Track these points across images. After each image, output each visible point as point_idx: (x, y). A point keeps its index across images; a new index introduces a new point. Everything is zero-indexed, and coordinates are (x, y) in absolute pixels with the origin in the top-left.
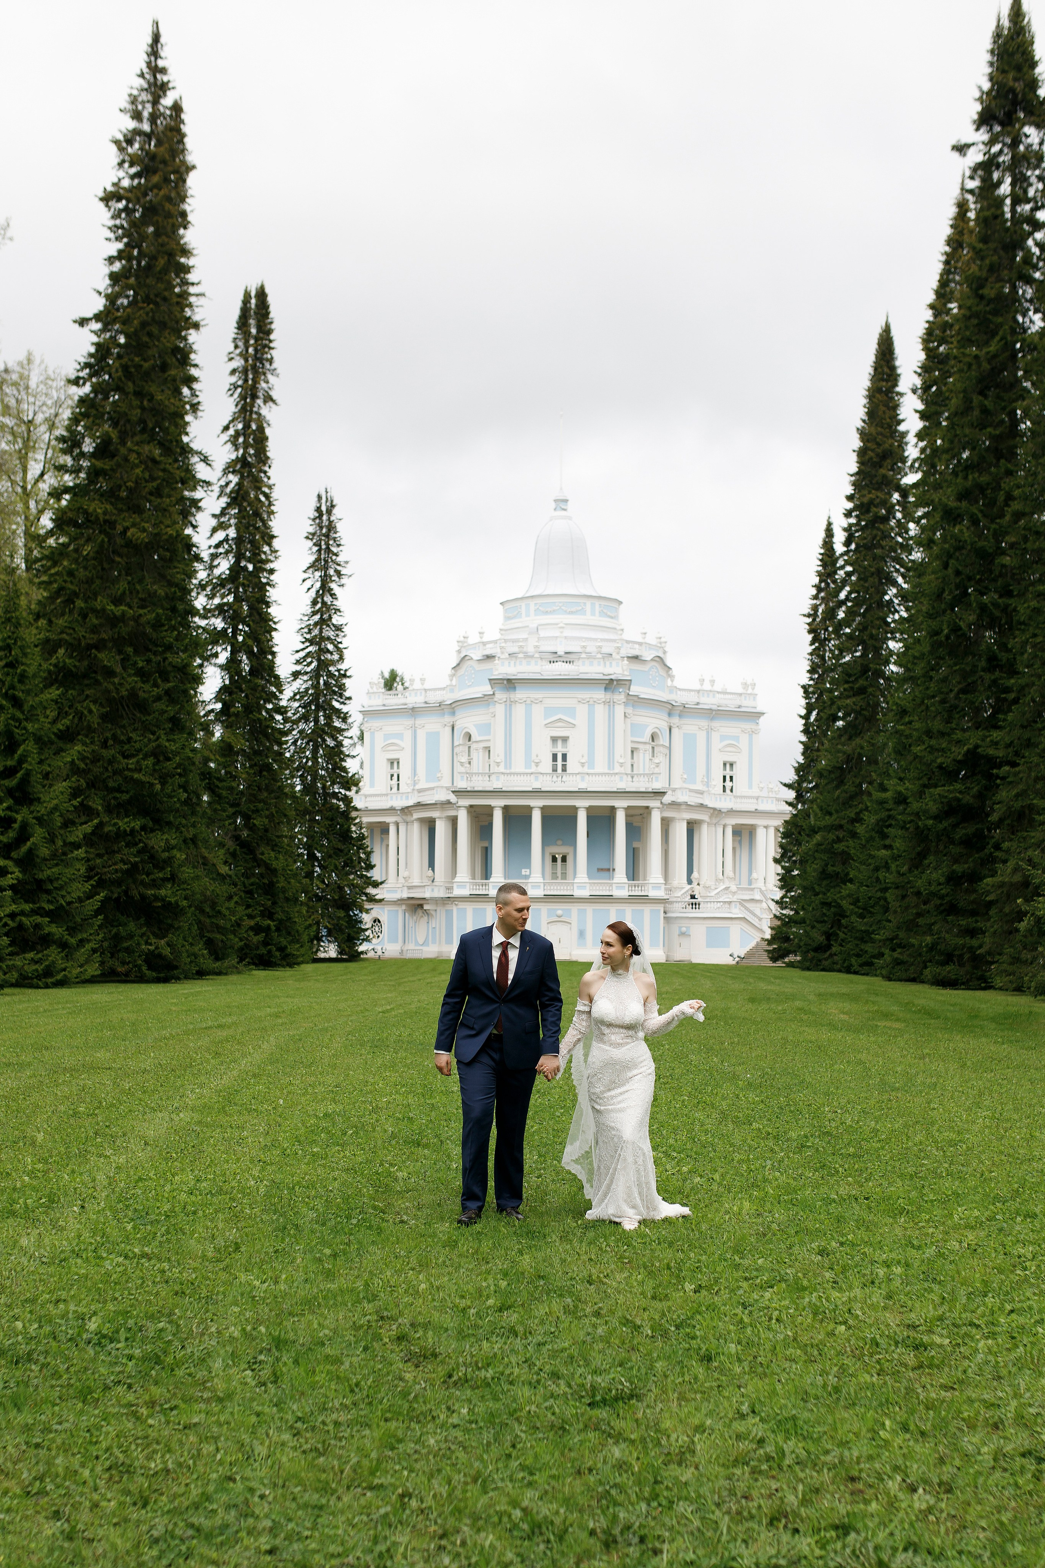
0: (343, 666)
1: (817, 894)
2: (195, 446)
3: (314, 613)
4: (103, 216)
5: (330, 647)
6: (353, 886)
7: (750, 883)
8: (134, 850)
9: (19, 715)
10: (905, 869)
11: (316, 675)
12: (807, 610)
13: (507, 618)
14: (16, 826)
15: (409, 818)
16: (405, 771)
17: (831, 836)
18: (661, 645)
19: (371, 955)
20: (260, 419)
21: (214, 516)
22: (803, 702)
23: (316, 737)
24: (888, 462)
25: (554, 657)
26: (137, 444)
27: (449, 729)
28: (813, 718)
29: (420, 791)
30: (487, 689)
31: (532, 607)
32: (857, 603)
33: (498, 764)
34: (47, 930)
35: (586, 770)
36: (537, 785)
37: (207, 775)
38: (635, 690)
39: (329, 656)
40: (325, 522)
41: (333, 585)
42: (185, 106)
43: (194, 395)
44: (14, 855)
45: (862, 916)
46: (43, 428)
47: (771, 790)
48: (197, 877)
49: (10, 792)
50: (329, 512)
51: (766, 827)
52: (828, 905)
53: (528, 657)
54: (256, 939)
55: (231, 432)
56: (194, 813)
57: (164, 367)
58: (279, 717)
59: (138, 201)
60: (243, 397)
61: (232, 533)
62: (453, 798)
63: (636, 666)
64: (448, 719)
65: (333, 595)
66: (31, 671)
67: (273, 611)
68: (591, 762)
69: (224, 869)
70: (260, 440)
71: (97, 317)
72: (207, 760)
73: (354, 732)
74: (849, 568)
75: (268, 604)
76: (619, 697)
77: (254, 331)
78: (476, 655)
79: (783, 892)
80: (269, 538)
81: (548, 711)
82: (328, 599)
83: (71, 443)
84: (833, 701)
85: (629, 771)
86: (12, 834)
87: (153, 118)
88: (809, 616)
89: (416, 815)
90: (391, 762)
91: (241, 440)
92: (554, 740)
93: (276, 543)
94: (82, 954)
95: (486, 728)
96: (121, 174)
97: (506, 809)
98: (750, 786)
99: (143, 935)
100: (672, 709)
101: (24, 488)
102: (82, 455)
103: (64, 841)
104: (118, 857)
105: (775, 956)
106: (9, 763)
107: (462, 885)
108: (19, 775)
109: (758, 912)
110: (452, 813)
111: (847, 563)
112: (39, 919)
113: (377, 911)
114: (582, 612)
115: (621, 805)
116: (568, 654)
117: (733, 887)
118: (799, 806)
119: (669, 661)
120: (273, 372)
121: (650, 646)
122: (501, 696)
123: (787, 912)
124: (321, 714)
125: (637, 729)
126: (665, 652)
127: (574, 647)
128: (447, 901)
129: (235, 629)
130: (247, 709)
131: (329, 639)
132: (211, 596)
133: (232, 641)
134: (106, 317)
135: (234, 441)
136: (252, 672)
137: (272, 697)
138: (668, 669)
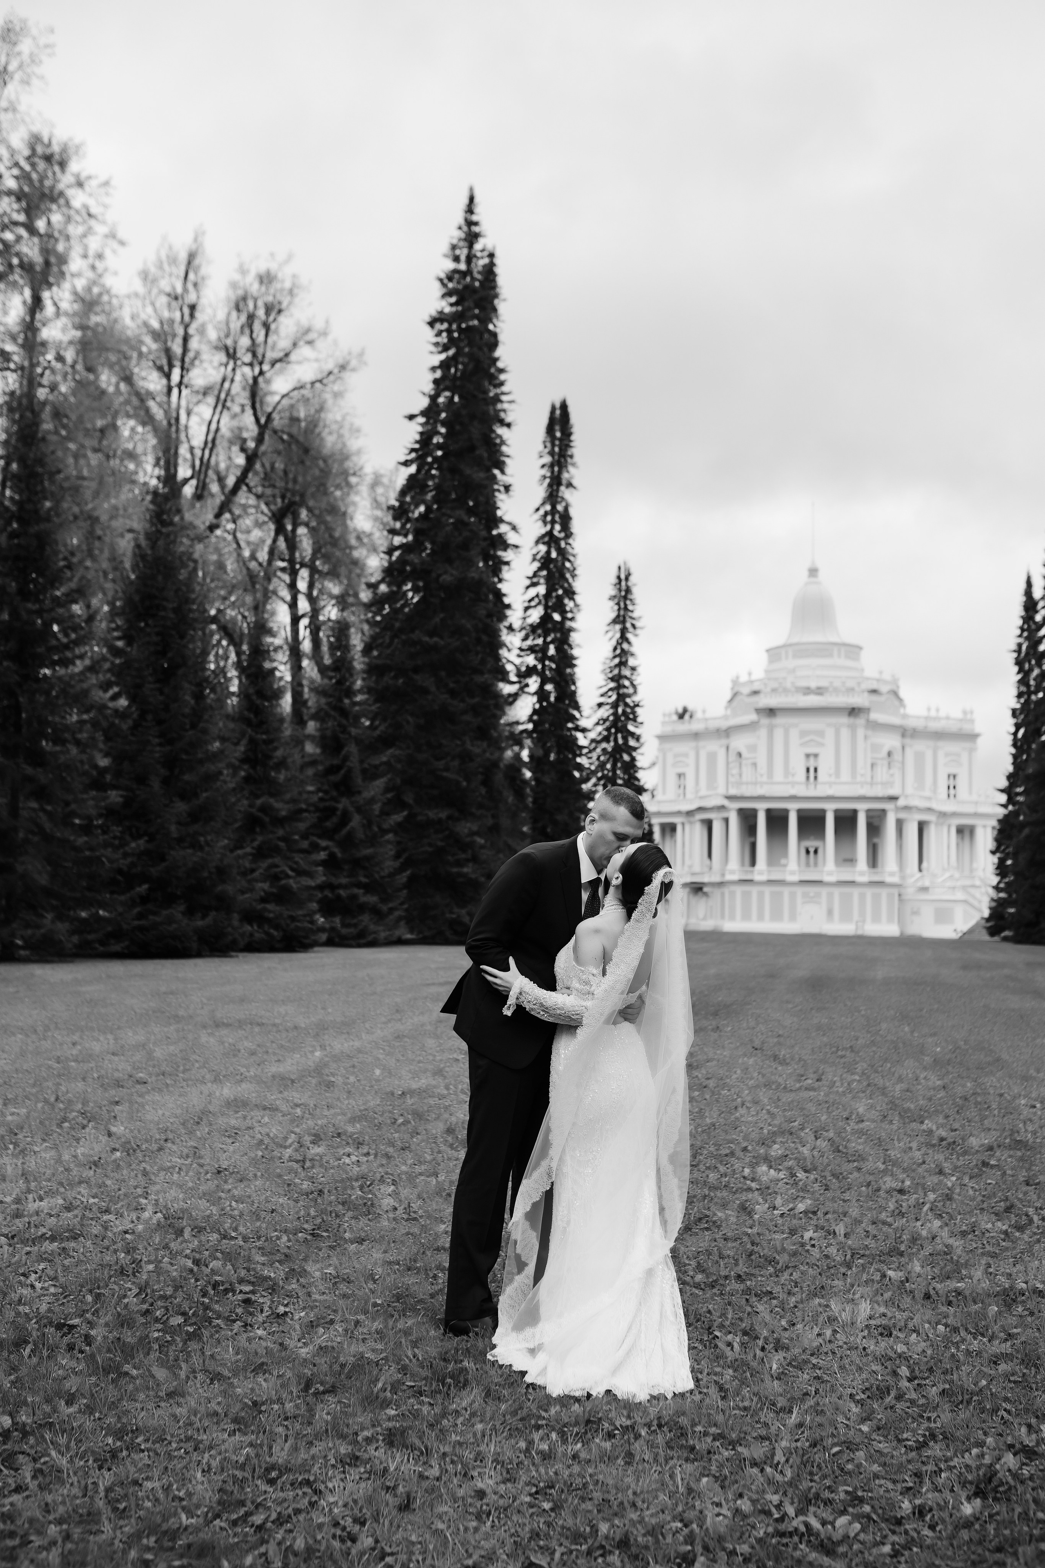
0: (636, 699)
1: (1026, 880)
2: (506, 518)
3: (615, 657)
4: (429, 335)
5: (627, 683)
7: (971, 871)
11: (615, 705)
12: (1014, 647)
13: (771, 662)
15: (692, 819)
16: (690, 782)
17: (1035, 831)
18: (895, 681)
20: (565, 503)
21: (528, 576)
22: (1012, 721)
23: (615, 755)
25: (807, 691)
27: (724, 750)
28: (1020, 735)
29: (701, 798)
30: (754, 716)
31: (791, 653)
33: (762, 775)
35: (833, 779)
36: (792, 792)
38: (874, 716)
39: (625, 691)
40: (624, 587)
41: (630, 636)
42: (497, 253)
43: (506, 479)
44: (336, 837)
47: (987, 795)
50: (627, 579)
51: (984, 826)
52: (1034, 887)
53: (786, 691)
55: (542, 512)
58: (579, 736)
59: (455, 324)
60: (550, 485)
61: (542, 590)
62: (726, 802)
63: (875, 698)
64: (724, 742)
65: (630, 644)
67: (575, 652)
68: (837, 773)
70: (566, 519)
71: (422, 413)
73: (646, 750)
75: (571, 647)
76: (860, 721)
77: (559, 434)
78: (745, 691)
79: (998, 879)
80: (571, 594)
81: (803, 734)
82: (625, 646)
83: (401, 511)
84: (1035, 719)
85: (869, 779)
87: (470, 261)
88: (1015, 651)
89: (698, 817)
90: (679, 776)
91: (549, 518)
92: (808, 756)
93: (577, 598)
95: (753, 748)
96: (444, 303)
97: (769, 812)
98: (970, 792)
100: (905, 733)
105: (993, 931)
107: (734, 872)
109: (978, 895)
110: (726, 815)
114: (829, 655)
115: (862, 808)
116: (819, 688)
117: (957, 875)
118: (1010, 808)
119: (902, 694)
120: (574, 465)
121: (885, 682)
122: (765, 721)
123: (1002, 895)
124: (619, 736)
125: (875, 748)
126: (898, 687)
127: (823, 683)
128: (721, 884)
129: (544, 665)
130: (552, 727)
131: (626, 677)
132: (524, 639)
133: (541, 674)
134: (430, 412)
135: (543, 518)
136: (557, 699)
137: (574, 719)
138: (900, 699)
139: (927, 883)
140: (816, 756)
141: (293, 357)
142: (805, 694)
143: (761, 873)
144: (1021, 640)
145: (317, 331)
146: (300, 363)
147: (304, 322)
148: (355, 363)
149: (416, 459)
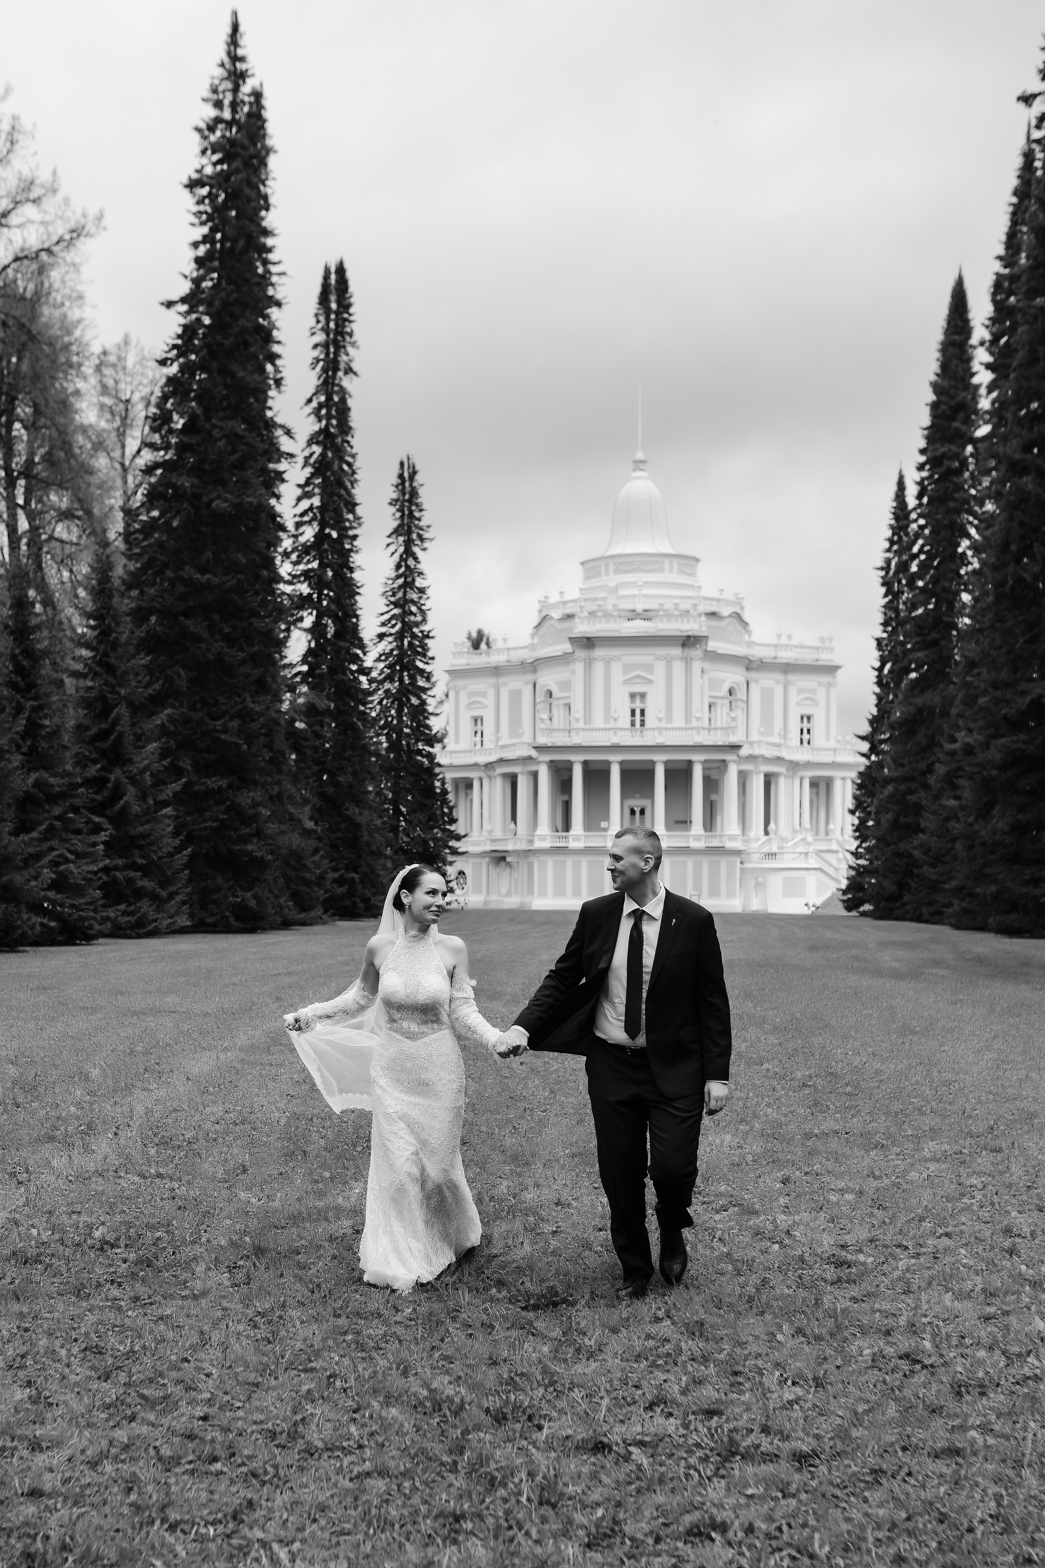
0: (426, 628)
1: (889, 845)
2: (279, 420)
3: (398, 577)
4: (187, 202)
5: (414, 609)
6: (436, 839)
7: (827, 834)
8: (222, 808)
10: (971, 819)
11: (400, 636)
12: (881, 563)
13: (587, 578)
14: (110, 785)
15: (492, 774)
16: (488, 727)
17: (902, 787)
18: (739, 602)
19: (454, 906)
20: (343, 392)
21: (299, 486)
22: (877, 654)
23: (401, 698)
24: (961, 415)
25: (633, 615)
26: (222, 419)
27: (530, 687)
28: (886, 671)
29: (503, 747)
30: (567, 647)
31: (611, 567)
32: (931, 556)
33: (577, 720)
34: (140, 883)
35: (663, 724)
36: (615, 740)
37: (293, 733)
38: (712, 645)
39: (412, 618)
40: (408, 489)
41: (416, 549)
42: (266, 93)
43: (277, 370)
44: (108, 812)
45: (934, 866)
46: (141, 406)
47: (848, 742)
48: (283, 833)
49: (104, 754)
50: (412, 477)
51: (843, 779)
52: (899, 855)
53: (607, 615)
54: (340, 890)
55: (314, 404)
56: (280, 771)
57: (246, 345)
58: (363, 679)
59: (220, 187)
60: (325, 370)
61: (316, 501)
62: (534, 753)
63: (714, 623)
64: (530, 677)
65: (416, 559)
66: (124, 638)
67: (357, 576)
68: (669, 717)
69: (310, 825)
70: (343, 411)
71: (183, 300)
72: (293, 721)
73: (438, 691)
74: (922, 522)
75: (352, 570)
76: (696, 653)
77: (334, 306)
78: (556, 614)
79: (857, 843)
80: (352, 506)
81: (627, 668)
82: (411, 562)
83: (160, 422)
84: (903, 653)
85: (706, 724)
86: (105, 793)
87: (234, 106)
88: (882, 569)
89: (500, 770)
90: (476, 720)
91: (324, 412)
92: (633, 696)
93: (359, 510)
94: (171, 906)
95: (566, 686)
96: (204, 161)
97: (585, 764)
98: (828, 737)
99: (230, 888)
100: (750, 665)
101: (122, 465)
102: (171, 431)
103: (154, 799)
104: (208, 814)
105: (850, 905)
106: (103, 726)
107: (543, 838)
108: (112, 737)
109: (834, 862)
110: (533, 768)
111: (920, 516)
112: (132, 874)
113: (460, 863)
114: (661, 570)
115: (698, 759)
116: (646, 611)
117: (810, 838)
118: (873, 758)
119: (747, 617)
120: (353, 344)
121: (727, 602)
122: (581, 654)
123: (862, 862)
124: (405, 674)
125: (714, 684)
126: (742, 608)
127: (652, 605)
128: (529, 853)
129: (320, 594)
130: (332, 671)
131: (413, 602)
132: (295, 563)
133: (317, 606)
134: (192, 300)
135: (317, 412)
136: (336, 635)
137: (356, 659)
138: (745, 624)
139: (775, 849)
140: (643, 696)
141: (14, 219)
142: (629, 620)
143: (577, 838)
144: (889, 555)
145: (43, 186)
146: (20, 226)
147: (26, 173)
148: (90, 227)
149: (178, 356)
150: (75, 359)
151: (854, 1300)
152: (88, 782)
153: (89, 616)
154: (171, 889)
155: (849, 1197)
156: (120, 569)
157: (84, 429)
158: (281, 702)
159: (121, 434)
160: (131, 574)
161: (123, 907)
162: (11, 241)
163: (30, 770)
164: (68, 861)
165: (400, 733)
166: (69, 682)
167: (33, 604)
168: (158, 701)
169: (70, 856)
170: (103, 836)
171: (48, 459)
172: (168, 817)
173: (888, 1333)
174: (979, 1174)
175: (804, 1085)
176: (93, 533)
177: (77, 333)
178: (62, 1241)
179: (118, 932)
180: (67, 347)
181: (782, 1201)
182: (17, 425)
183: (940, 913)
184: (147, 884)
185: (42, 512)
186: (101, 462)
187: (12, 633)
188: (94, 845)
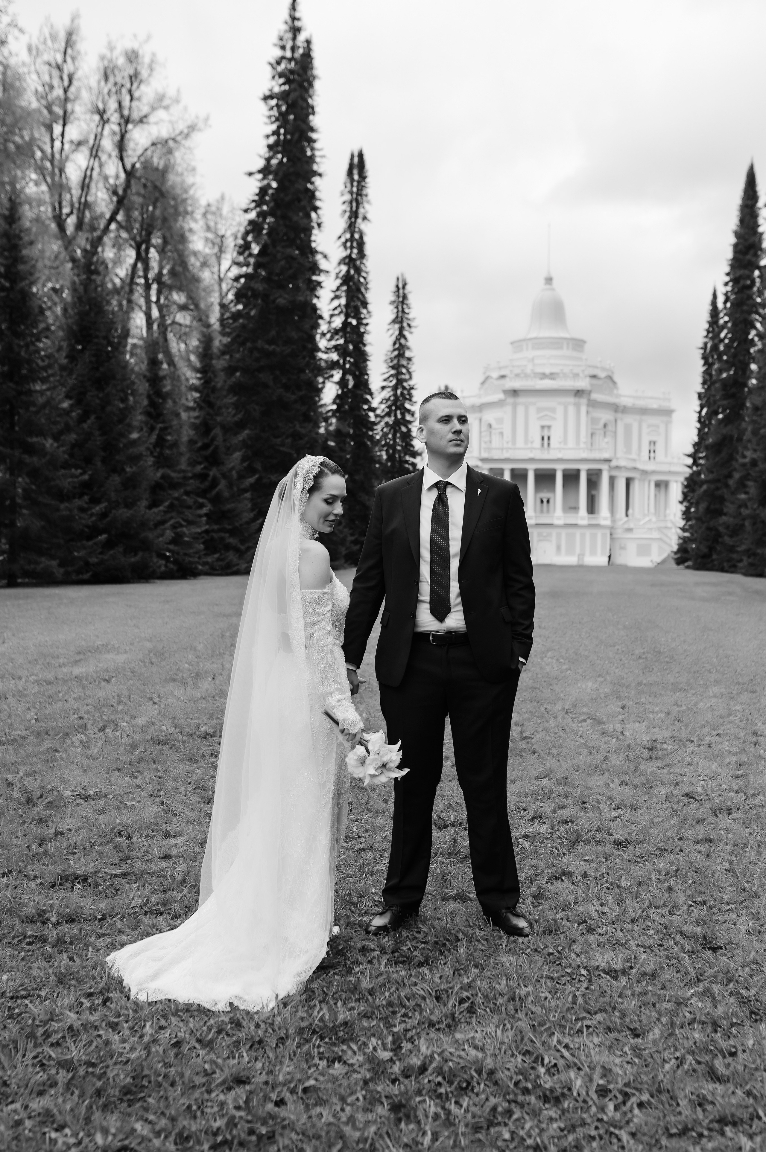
0: (411, 383)
1: (704, 524)
2: (319, 249)
3: (394, 350)
4: (263, 109)
5: (404, 370)
7: (665, 517)
9: (211, 412)
10: (755, 506)
11: (395, 388)
12: (702, 345)
13: (515, 352)
14: (210, 479)
17: (713, 486)
18: (612, 369)
20: (361, 232)
21: (332, 291)
22: (698, 402)
23: (395, 427)
24: (752, 251)
25: (544, 376)
26: (283, 247)
27: (477, 421)
28: (704, 413)
30: (501, 396)
31: (531, 346)
32: (733, 341)
33: (507, 442)
34: (228, 541)
35: (562, 446)
36: (531, 455)
37: (326, 448)
39: (403, 377)
40: (401, 295)
41: (406, 333)
43: (319, 217)
44: (208, 496)
45: (731, 536)
46: (231, 239)
47: (679, 458)
49: (206, 458)
50: (404, 287)
51: (675, 482)
52: (709, 529)
53: (527, 376)
55: (343, 240)
57: (299, 200)
58: (371, 414)
59: (283, 100)
60: (350, 218)
61: (343, 301)
62: (479, 463)
63: (595, 381)
64: (477, 415)
65: (406, 339)
66: (219, 385)
67: (368, 349)
68: (565, 441)
70: (361, 245)
71: (260, 172)
72: (327, 440)
74: (727, 318)
75: (365, 345)
76: (584, 401)
77: (356, 177)
78: (495, 375)
79: (684, 522)
80: (365, 304)
81: (539, 410)
82: (403, 341)
83: (245, 248)
84: (715, 402)
85: (589, 446)
86: (207, 484)
87: (293, 49)
88: (702, 348)
91: (349, 244)
92: (543, 427)
93: (370, 307)
95: (500, 421)
96: (274, 83)
97: (513, 470)
98: (666, 455)
100: (617, 408)
101: (219, 277)
102: (250, 255)
103: (238, 488)
105: (679, 562)
106: (206, 441)
108: (212, 448)
109: (670, 534)
111: (726, 314)
112: (223, 534)
114: (561, 348)
115: (584, 468)
116: (552, 374)
117: (654, 519)
118: (695, 468)
119: (616, 378)
120: (368, 202)
121: (603, 369)
122: (510, 400)
123: (687, 534)
124: (398, 412)
125: (594, 421)
126: (613, 373)
127: (555, 370)
129: (345, 360)
130: (351, 408)
131: (403, 366)
132: (330, 340)
133: (343, 367)
134: (265, 171)
135: (344, 245)
136: (355, 386)
137: (367, 402)
138: (614, 383)
139: (632, 526)
140: (549, 427)
141: (152, 119)
142: (541, 379)
144: (706, 340)
145: (170, 98)
146: (156, 123)
147: (160, 90)
148: (201, 125)
149: (255, 208)
150: (189, 209)
151: (659, 768)
152: (195, 476)
153: (197, 371)
154: (247, 545)
155: (662, 715)
156: (219, 342)
157: (195, 254)
158: (319, 427)
159: (219, 259)
160: (225, 345)
161: (217, 556)
162: (150, 133)
163: (158, 468)
164: (181, 526)
165: (395, 450)
166: (184, 415)
167: (162, 363)
168: (240, 425)
169: (183, 523)
170: (205, 510)
171: (173, 273)
172: (246, 499)
173: (677, 784)
174: (742, 703)
175: (640, 658)
176: (200, 320)
177: (191, 192)
178: (181, 733)
179: (214, 571)
180: (184, 201)
181: (620, 717)
182: (152, 250)
183: (735, 566)
184: (232, 541)
185: (167, 306)
186: (206, 276)
187: (148, 381)
188: (200, 516)
